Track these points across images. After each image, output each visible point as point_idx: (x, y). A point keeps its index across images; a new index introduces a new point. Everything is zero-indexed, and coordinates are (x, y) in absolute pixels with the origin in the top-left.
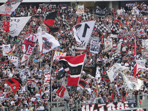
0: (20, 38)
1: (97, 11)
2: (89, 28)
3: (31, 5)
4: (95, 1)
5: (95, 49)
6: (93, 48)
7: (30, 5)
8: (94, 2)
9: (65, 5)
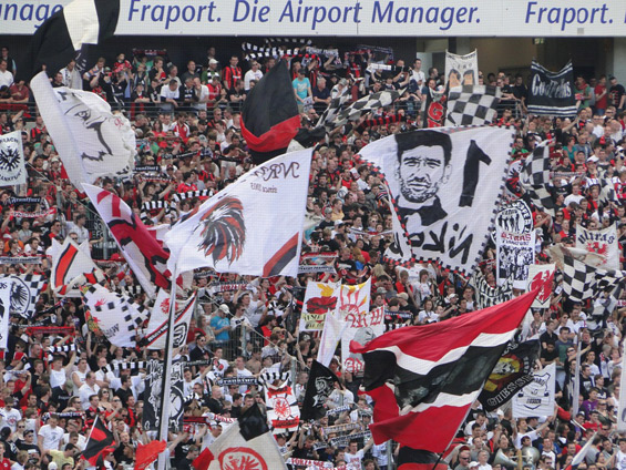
0: (145, 210)
1: (538, 84)
2: (487, 160)
3: (213, 50)
4: (540, 38)
5: (517, 266)
6: (512, 265)
7: (209, 48)
8: (537, 41)
9: (383, 50)
